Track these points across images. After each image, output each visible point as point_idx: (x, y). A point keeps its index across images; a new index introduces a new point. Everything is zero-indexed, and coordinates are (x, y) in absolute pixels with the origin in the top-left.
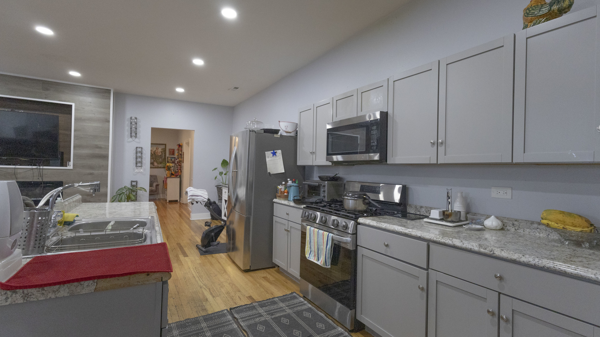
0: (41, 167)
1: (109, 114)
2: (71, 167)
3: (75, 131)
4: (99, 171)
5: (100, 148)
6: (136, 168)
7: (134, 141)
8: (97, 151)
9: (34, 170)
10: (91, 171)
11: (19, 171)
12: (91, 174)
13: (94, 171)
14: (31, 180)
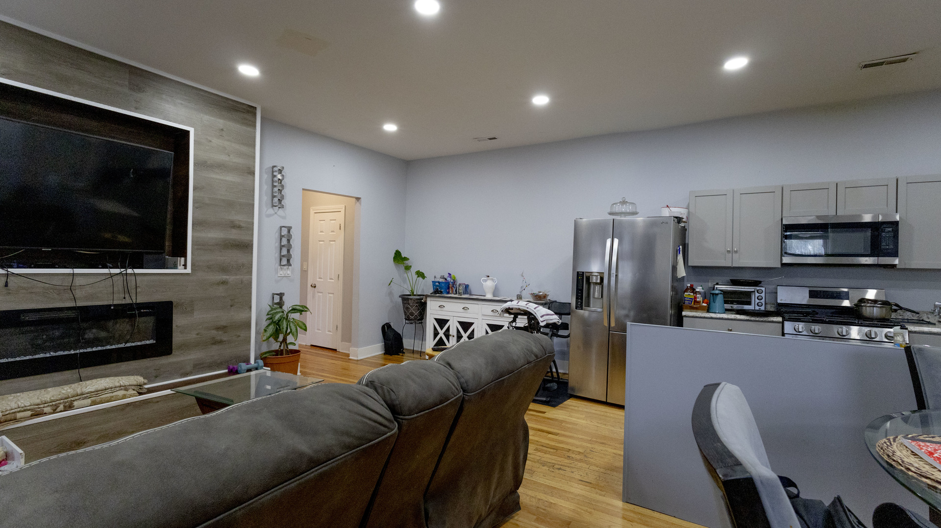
0: (130, 271)
1: (254, 158)
2: (189, 270)
3: (195, 189)
4: (238, 277)
5: (239, 227)
6: (279, 267)
7: (276, 213)
8: (234, 235)
9: (115, 278)
10: (225, 277)
11: (78, 281)
12: (224, 283)
13: (228, 277)
14: (106, 303)
